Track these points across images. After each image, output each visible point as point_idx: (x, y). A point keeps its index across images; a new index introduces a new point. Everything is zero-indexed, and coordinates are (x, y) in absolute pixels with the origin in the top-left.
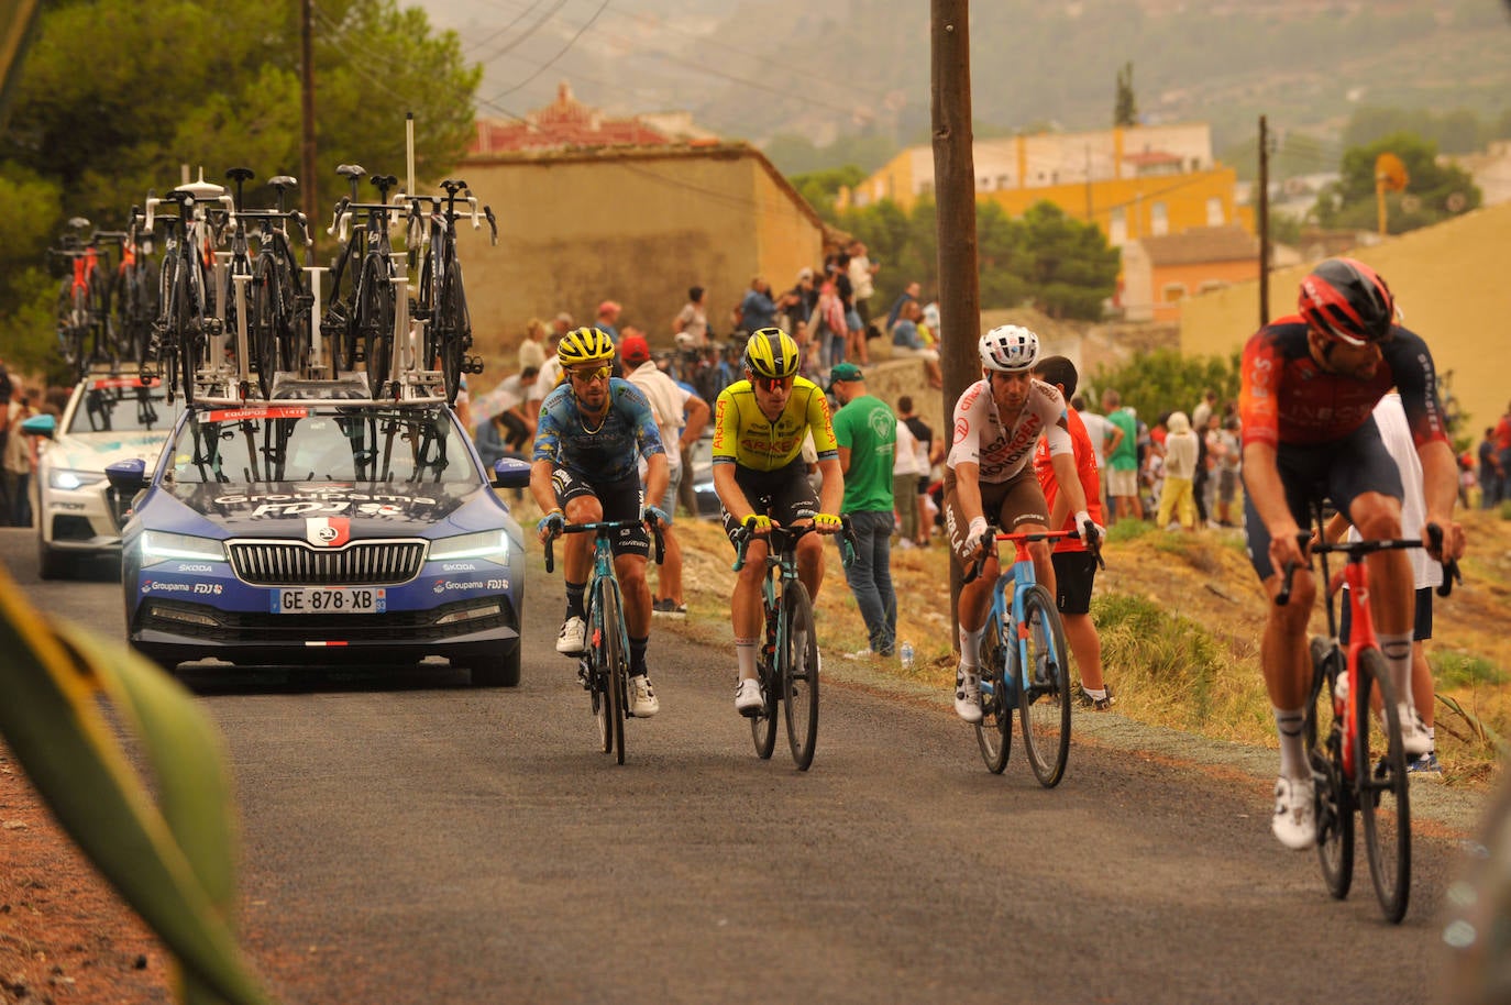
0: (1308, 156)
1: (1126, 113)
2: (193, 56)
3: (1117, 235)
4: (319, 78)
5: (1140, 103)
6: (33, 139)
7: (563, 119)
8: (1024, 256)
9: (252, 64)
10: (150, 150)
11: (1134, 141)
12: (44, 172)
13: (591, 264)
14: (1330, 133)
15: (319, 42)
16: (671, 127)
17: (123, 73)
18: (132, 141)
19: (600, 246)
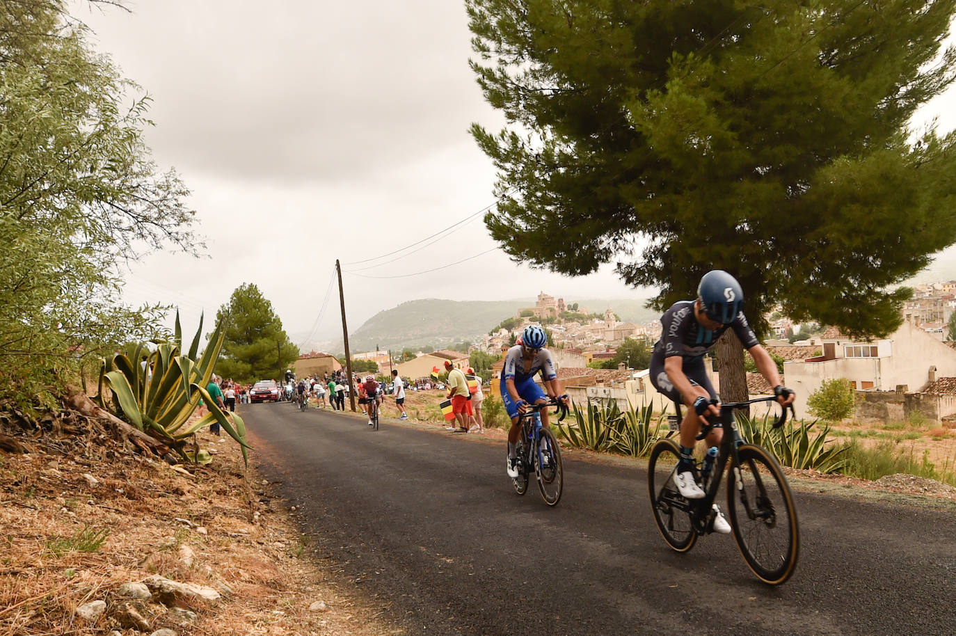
0: (398, 354)
1: (378, 350)
2: (266, 349)
3: (378, 363)
4: (281, 351)
5: (380, 348)
6: (248, 360)
7: (313, 353)
8: (368, 366)
9: (273, 350)
10: (261, 360)
11: (379, 353)
12: (250, 363)
13: (314, 369)
14: (401, 351)
15: (281, 347)
16: (325, 354)
17: (258, 351)
18: (259, 359)
19: (315, 367)
